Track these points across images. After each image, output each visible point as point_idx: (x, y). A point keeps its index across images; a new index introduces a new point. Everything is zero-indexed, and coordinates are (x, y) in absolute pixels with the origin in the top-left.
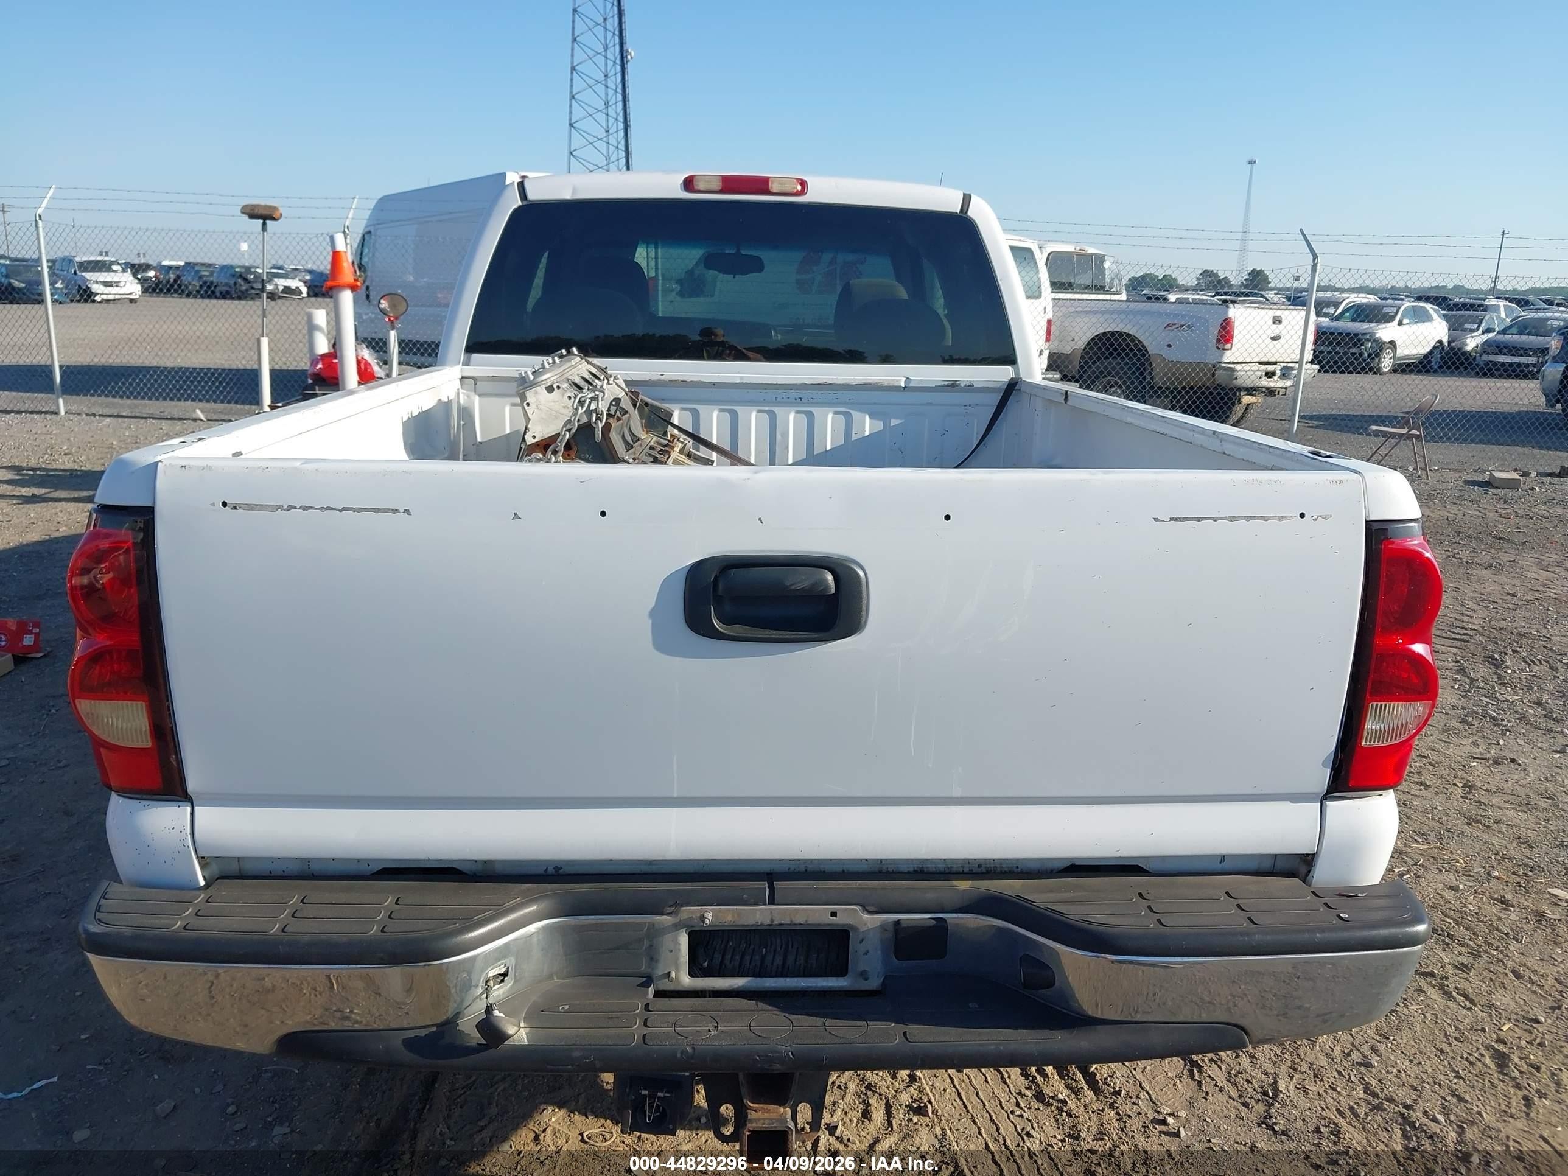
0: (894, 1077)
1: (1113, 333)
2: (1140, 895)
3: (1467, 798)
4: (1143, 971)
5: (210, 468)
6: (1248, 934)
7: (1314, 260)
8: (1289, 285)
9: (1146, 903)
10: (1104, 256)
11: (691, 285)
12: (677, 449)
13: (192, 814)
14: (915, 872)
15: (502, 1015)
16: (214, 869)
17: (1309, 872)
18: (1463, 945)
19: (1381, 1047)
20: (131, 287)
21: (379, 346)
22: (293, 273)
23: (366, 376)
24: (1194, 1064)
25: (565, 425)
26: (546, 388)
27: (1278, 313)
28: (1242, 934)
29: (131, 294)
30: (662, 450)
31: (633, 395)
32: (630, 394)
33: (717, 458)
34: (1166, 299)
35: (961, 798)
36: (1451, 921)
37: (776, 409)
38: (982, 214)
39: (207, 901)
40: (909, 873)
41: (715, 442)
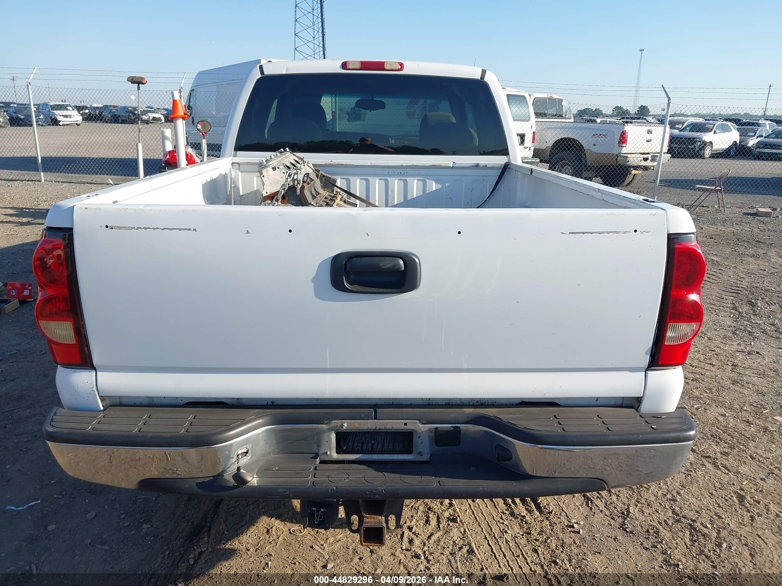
0: (442, 504)
1: (565, 139)
2: (555, 416)
3: (733, 371)
4: (559, 453)
5: (99, 209)
6: (606, 435)
7: (669, 101)
8: (660, 113)
9: (557, 420)
10: (562, 100)
11: (353, 116)
12: (339, 198)
13: (96, 375)
14: (446, 404)
15: (245, 472)
16: (108, 402)
17: (639, 406)
18: (726, 443)
19: (682, 492)
20: (77, 117)
21: (197, 147)
22: (157, 110)
23: (190, 161)
24: (589, 499)
25: (282, 187)
26: (272, 168)
27: (650, 128)
28: (603, 435)
29: (77, 121)
30: (331, 199)
31: (317, 172)
32: (315, 171)
33: (359, 203)
34: (595, 121)
35: (467, 369)
36: (721, 431)
37: (388, 178)
38: (491, 79)
39: (104, 417)
40: (443, 405)
41: (358, 195)
